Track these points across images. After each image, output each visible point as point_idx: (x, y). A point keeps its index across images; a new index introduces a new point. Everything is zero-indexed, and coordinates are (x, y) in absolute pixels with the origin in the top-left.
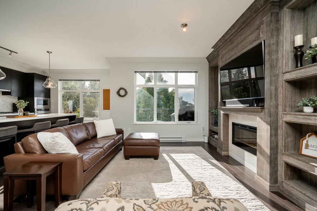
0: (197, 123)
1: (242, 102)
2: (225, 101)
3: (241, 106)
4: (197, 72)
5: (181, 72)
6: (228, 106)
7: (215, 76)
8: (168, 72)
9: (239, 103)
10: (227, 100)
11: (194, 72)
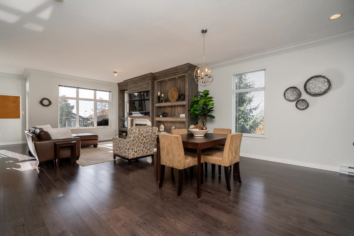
0: (111, 127)
1: (141, 113)
2: (132, 113)
3: (141, 115)
4: (111, 92)
5: (99, 90)
6: (134, 115)
7: (122, 96)
8: (89, 89)
9: (140, 113)
10: (133, 112)
11: (109, 92)
